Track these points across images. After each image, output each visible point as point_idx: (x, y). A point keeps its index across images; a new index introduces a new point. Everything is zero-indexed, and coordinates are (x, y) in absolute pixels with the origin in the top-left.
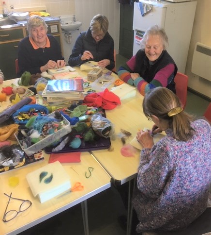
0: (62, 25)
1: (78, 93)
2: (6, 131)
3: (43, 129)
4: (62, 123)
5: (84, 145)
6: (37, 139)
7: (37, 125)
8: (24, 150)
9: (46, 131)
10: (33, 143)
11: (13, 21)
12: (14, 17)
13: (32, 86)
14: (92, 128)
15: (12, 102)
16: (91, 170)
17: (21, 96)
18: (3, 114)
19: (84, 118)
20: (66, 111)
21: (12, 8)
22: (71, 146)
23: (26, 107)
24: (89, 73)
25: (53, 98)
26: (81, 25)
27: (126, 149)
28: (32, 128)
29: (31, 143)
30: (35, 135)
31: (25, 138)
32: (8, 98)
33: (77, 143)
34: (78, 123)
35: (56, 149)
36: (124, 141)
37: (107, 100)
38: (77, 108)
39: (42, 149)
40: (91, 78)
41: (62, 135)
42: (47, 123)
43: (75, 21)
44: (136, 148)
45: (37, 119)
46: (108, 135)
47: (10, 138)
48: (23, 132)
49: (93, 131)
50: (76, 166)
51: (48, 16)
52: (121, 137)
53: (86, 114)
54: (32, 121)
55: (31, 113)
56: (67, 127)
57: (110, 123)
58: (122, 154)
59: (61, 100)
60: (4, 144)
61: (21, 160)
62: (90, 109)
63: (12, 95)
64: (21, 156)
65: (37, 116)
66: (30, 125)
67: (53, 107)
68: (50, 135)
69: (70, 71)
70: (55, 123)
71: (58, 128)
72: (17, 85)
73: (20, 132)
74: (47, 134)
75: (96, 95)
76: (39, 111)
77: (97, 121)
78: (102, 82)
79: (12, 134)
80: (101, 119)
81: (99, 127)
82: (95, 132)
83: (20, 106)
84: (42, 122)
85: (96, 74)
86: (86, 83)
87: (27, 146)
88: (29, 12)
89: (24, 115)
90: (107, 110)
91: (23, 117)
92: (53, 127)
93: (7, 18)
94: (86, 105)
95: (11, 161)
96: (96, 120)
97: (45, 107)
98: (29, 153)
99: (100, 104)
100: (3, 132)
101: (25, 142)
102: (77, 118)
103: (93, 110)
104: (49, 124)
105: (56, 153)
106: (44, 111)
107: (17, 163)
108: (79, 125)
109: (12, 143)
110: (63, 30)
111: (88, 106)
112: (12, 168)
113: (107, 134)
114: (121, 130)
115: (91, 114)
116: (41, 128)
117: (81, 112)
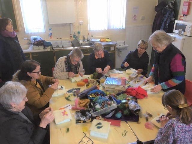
0: (117, 47)
1: (123, 87)
2: (83, 102)
3: (102, 104)
4: (112, 102)
5: (123, 117)
6: (99, 109)
7: (99, 101)
8: (92, 113)
9: (104, 105)
10: (96, 111)
11: (91, 44)
12: (92, 41)
13: (98, 80)
14: (128, 108)
15: (87, 87)
16: (126, 132)
17: (92, 84)
18: (83, 93)
19: (124, 101)
20: (115, 96)
21: (92, 37)
22: (116, 116)
23: (94, 91)
24: (130, 76)
25: (108, 88)
26: (128, 46)
27: (148, 124)
28: (96, 103)
29: (95, 110)
30: (98, 106)
31: (92, 107)
32: (86, 85)
33: (119, 115)
34: (121, 104)
35: (107, 116)
36: (147, 119)
37: (139, 93)
38: (121, 95)
39: (100, 115)
40: (131, 79)
41: (111, 109)
43: (124, 44)
44: (155, 125)
45: (99, 98)
46: (138, 114)
47: (85, 106)
48: (92, 104)
49: (129, 109)
50: (118, 129)
51: (110, 41)
52: (145, 117)
53: (126, 100)
54: (97, 99)
55: (96, 94)
56: (114, 105)
57: (139, 107)
58: (145, 127)
59: (113, 90)
60: (82, 108)
61: (89, 119)
62: (128, 97)
63: (88, 83)
64: (90, 116)
65: (99, 96)
66: (95, 100)
67: (108, 93)
68: (105, 108)
69: (119, 74)
70: (109, 102)
71: (110, 105)
72: (90, 78)
73: (90, 104)
74: (104, 107)
75: (133, 89)
76: (100, 94)
77: (132, 105)
78: (136, 82)
79: (86, 104)
80: (134, 104)
81: (133, 108)
82: (131, 111)
83: (92, 90)
84: (102, 100)
85: (134, 76)
86: (127, 81)
87: (93, 112)
88: (100, 39)
89: (93, 95)
90: (139, 99)
92: (107, 104)
93: (88, 42)
94: (126, 94)
95: (85, 118)
96: (131, 103)
97: (103, 92)
98: (94, 115)
99: (135, 95)
100: (82, 102)
101: (93, 109)
102: (121, 101)
103: (130, 97)
104: (105, 102)
105: (107, 118)
106: (103, 94)
107: (87, 120)
108: (121, 105)
109: (86, 109)
110: (117, 49)
111: (127, 95)
112: (84, 122)
113: (137, 113)
114: (146, 112)
115: (128, 100)
117: (123, 98)
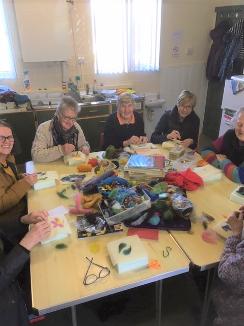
0: (147, 103)
1: (160, 170)
2: (91, 199)
3: (124, 201)
4: (143, 197)
5: (163, 223)
6: (118, 211)
7: (119, 196)
8: (106, 219)
9: (127, 204)
10: (114, 214)
11: (100, 98)
12: (103, 94)
13: (115, 160)
14: (171, 206)
15: (96, 173)
16: (169, 250)
17: (105, 168)
18: (89, 183)
19: (164, 195)
20: (147, 187)
21: (102, 86)
22: (149, 222)
23: (109, 179)
24: (171, 151)
25: (134, 173)
26: (165, 102)
27: (208, 234)
28: (114, 200)
29: (112, 213)
30: (117, 206)
31: (107, 208)
32: (93, 169)
33: (155, 220)
34: (157, 200)
35: (135, 223)
36: (205, 226)
37: (189, 181)
38: (158, 185)
39: (122, 221)
40: (173, 156)
41: (141, 210)
42: (129, 196)
43: (159, 98)
44: (219, 235)
45: (119, 191)
46: (188, 217)
47: (93, 207)
48: (106, 202)
49: (173, 210)
50: (154, 244)
51: (134, 93)
52: (203, 221)
53: (166, 192)
54: (115, 193)
55: (113, 185)
56: (147, 203)
57: (191, 204)
58: (203, 239)
59: (142, 176)
60: (88, 211)
61: (102, 229)
62: (170, 188)
63: (97, 166)
64: (103, 224)
65: (119, 188)
66: (112, 196)
67: (134, 182)
68: (130, 209)
69: (152, 148)
70: (136, 197)
71: (139, 203)
72: (102, 158)
73: (103, 202)
74: (128, 207)
75: (177, 174)
76: (120, 184)
77: (178, 201)
78: (184, 162)
79: (95, 203)
80: (182, 199)
81: (179, 207)
82: (176, 212)
83: (104, 177)
84: (124, 195)
85: (178, 152)
86: (167, 161)
87: (108, 215)
88: (117, 90)
89: (107, 186)
90: (188, 190)
91: (105, 188)
92: (134, 200)
93: (96, 95)
94: (166, 183)
95: (94, 228)
96: (176, 199)
97: (126, 181)
98: (110, 223)
99: (181, 184)
100: (88, 200)
101: (108, 211)
102: (157, 195)
103: (173, 188)
104: (130, 198)
105: (134, 226)
106: (126, 184)
107: (99, 231)
108: (158, 202)
109: (95, 211)
110: (146, 107)
111: (169, 184)
112: (94, 234)
113: (187, 215)
114: (203, 213)
115: (171, 193)
116: (123, 201)
117: (162, 189)
